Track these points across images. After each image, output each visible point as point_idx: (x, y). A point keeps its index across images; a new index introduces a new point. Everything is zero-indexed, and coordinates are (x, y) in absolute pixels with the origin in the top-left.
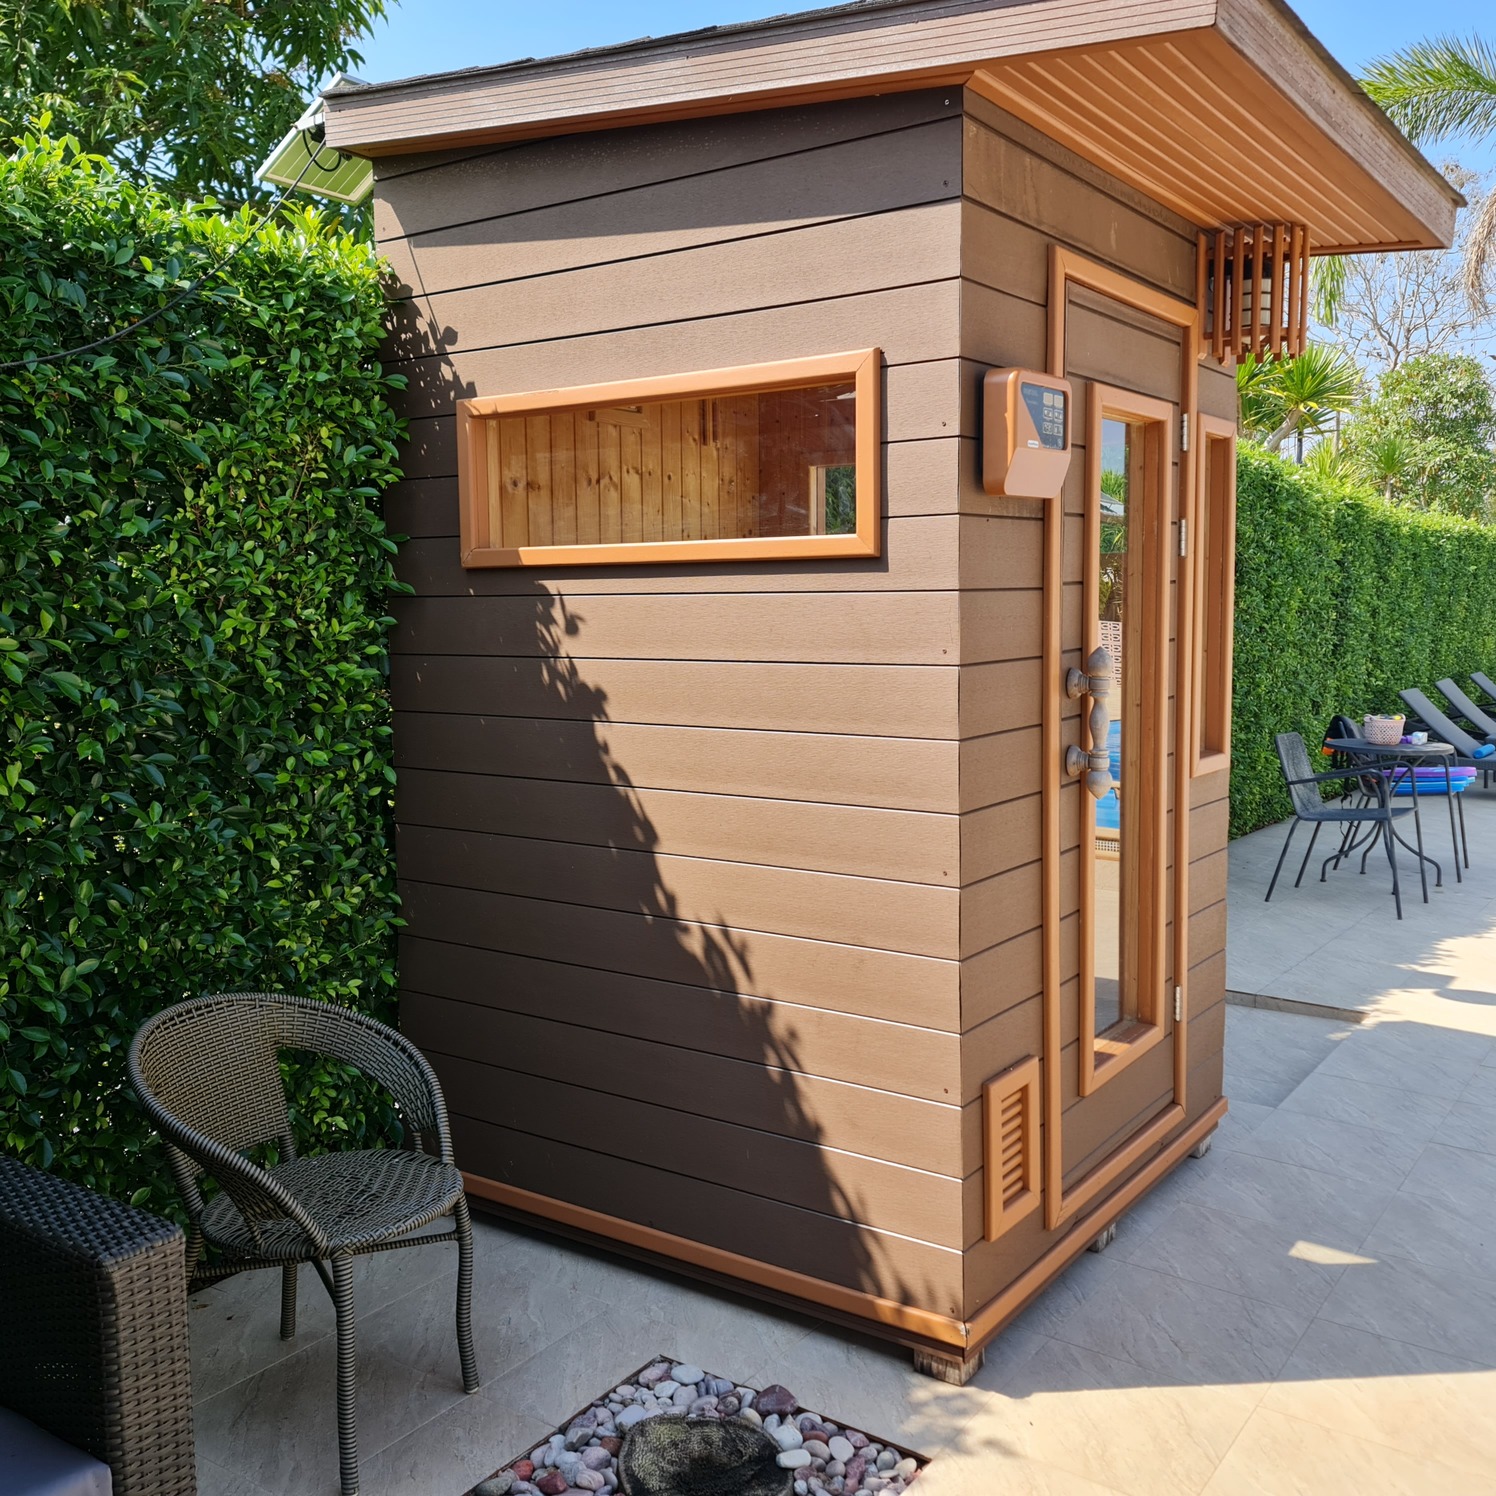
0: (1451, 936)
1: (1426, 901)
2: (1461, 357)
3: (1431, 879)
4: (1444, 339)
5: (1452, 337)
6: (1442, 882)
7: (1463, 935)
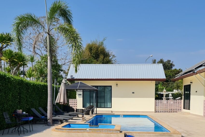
1: (24, 134)
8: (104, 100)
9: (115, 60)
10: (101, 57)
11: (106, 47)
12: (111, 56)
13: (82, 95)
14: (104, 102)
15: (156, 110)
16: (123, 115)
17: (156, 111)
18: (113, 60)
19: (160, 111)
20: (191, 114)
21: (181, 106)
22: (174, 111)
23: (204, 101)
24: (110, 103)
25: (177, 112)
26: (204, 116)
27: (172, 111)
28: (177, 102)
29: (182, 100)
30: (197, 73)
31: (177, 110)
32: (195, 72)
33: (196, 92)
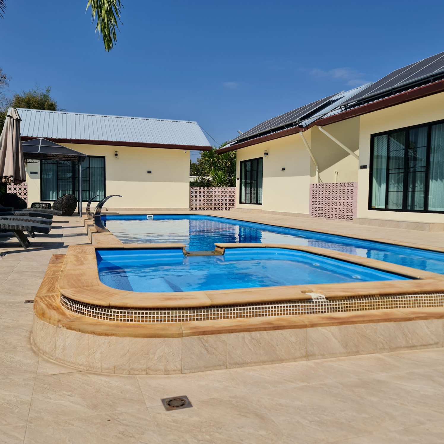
13: (39, 175)
14: (88, 189)
15: (192, 206)
16: (154, 215)
19: (198, 208)
20: (265, 212)
21: (234, 199)
22: (222, 207)
23: (312, 185)
24: (101, 192)
25: (228, 208)
26: (311, 214)
27: (219, 207)
28: (228, 191)
29: (235, 187)
30: (308, 127)
31: (228, 206)
32: (304, 126)
33: (283, 169)
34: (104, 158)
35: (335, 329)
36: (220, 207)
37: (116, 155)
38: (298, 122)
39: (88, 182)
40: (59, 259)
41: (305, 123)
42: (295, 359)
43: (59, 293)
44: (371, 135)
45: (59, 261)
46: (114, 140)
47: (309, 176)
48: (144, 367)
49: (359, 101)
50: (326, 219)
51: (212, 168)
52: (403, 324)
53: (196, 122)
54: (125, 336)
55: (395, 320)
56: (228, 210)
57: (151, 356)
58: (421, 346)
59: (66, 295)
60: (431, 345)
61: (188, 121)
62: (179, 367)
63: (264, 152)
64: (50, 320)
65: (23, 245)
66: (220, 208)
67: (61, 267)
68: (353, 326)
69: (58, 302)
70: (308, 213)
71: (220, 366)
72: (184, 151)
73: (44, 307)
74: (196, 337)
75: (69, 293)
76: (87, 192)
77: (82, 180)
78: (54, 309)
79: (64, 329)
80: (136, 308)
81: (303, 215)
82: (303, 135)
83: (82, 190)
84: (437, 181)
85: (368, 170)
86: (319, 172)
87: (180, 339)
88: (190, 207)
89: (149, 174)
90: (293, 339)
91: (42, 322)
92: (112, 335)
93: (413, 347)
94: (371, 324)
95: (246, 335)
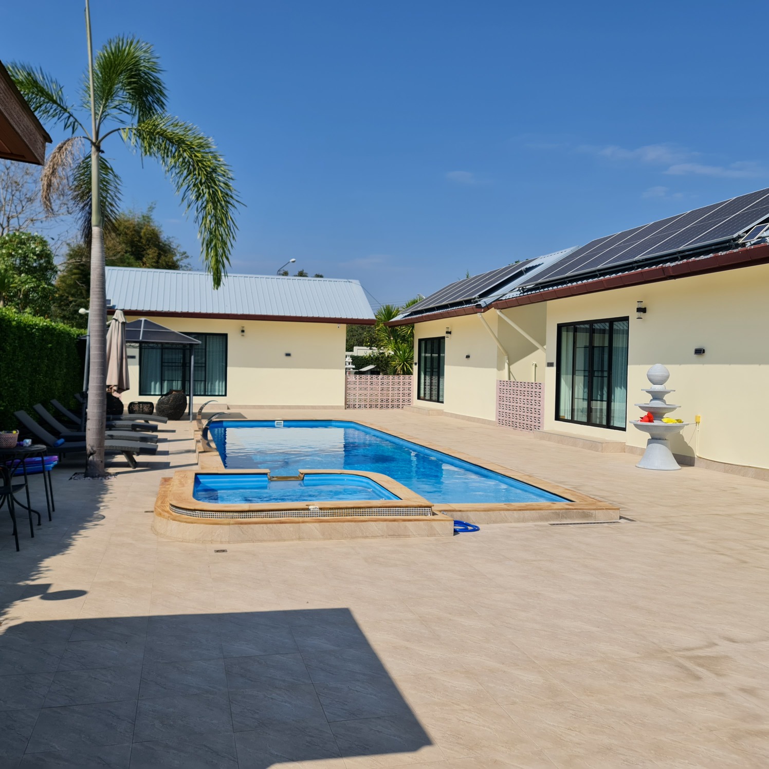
0: (47, 556)
1: (33, 536)
2: (37, 236)
3: (35, 522)
4: (27, 226)
5: (31, 225)
6: (41, 522)
7: (54, 554)
8: (203, 372)
9: (189, 266)
10: (152, 253)
11: (162, 229)
12: (176, 255)
13: (137, 360)
14: (203, 379)
15: (348, 403)
16: (284, 421)
17: (347, 406)
18: (183, 265)
19: (357, 405)
20: (446, 414)
21: (409, 392)
22: (392, 403)
23: (499, 382)
24: (221, 383)
25: (401, 406)
26: (497, 421)
27: (388, 403)
28: (401, 381)
29: (412, 376)
30: (488, 307)
31: (401, 402)
32: (483, 306)
33: (468, 357)
34: (225, 336)
35: (317, 525)
36: (390, 403)
37: (243, 331)
38: (477, 299)
39: (204, 368)
40: (167, 481)
41: (485, 302)
42: (292, 540)
43: (169, 504)
44: (558, 324)
45: (167, 483)
46: (240, 312)
47: (496, 369)
48: (210, 539)
49: (537, 285)
50: (514, 429)
51: (392, 338)
52: (360, 523)
53: (357, 282)
54: (201, 523)
55: (355, 521)
56: (401, 408)
57: (214, 534)
58: (372, 537)
59: (173, 504)
60: (378, 536)
61: (346, 280)
62: (228, 540)
63: (446, 330)
64: (164, 517)
65: (131, 465)
66: (390, 405)
67: (169, 488)
68: (328, 523)
69: (168, 508)
70: (494, 420)
71: (249, 541)
72: (336, 325)
73: (160, 511)
74: (237, 525)
75: (174, 503)
76: (201, 383)
77: (194, 367)
78: (166, 512)
79: (171, 521)
80: (208, 511)
81: (489, 422)
82: (482, 317)
83: (194, 381)
84: (621, 388)
85: (554, 369)
86: (509, 365)
87: (228, 526)
88: (346, 404)
89: (288, 358)
90: (291, 529)
91: (160, 518)
92: (195, 523)
93: (366, 537)
94: (340, 523)
95: (265, 526)
